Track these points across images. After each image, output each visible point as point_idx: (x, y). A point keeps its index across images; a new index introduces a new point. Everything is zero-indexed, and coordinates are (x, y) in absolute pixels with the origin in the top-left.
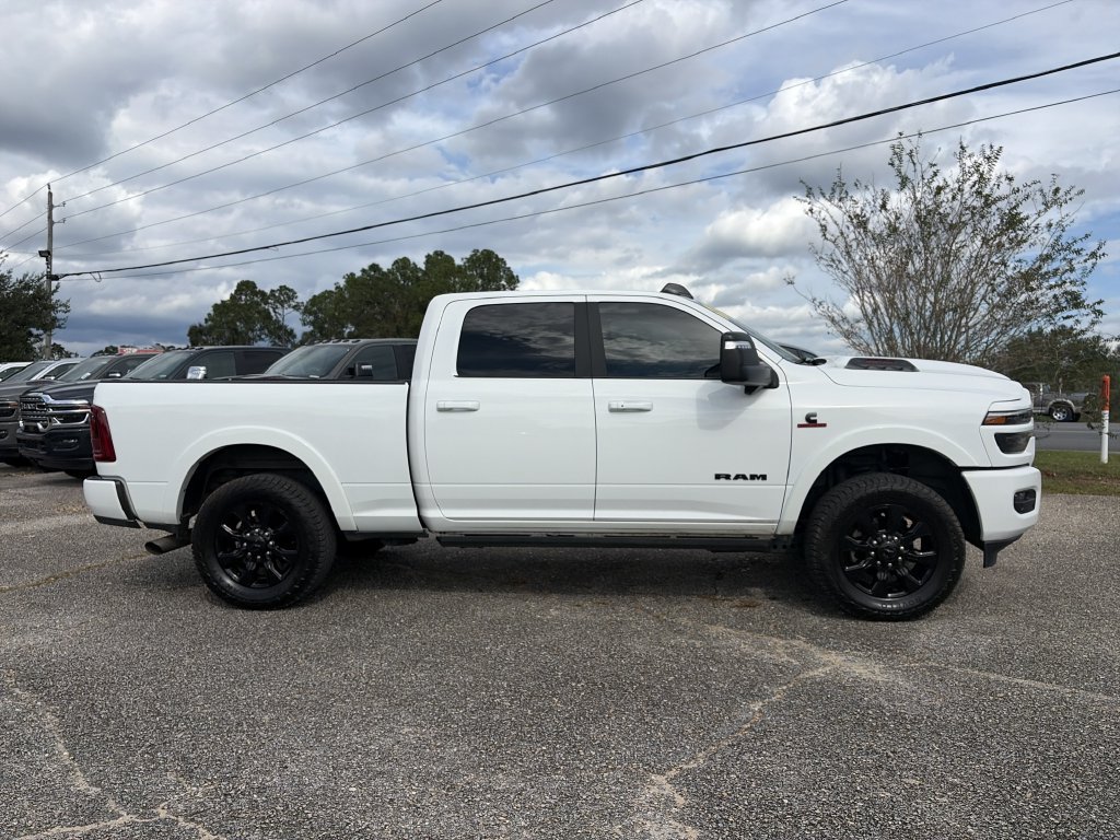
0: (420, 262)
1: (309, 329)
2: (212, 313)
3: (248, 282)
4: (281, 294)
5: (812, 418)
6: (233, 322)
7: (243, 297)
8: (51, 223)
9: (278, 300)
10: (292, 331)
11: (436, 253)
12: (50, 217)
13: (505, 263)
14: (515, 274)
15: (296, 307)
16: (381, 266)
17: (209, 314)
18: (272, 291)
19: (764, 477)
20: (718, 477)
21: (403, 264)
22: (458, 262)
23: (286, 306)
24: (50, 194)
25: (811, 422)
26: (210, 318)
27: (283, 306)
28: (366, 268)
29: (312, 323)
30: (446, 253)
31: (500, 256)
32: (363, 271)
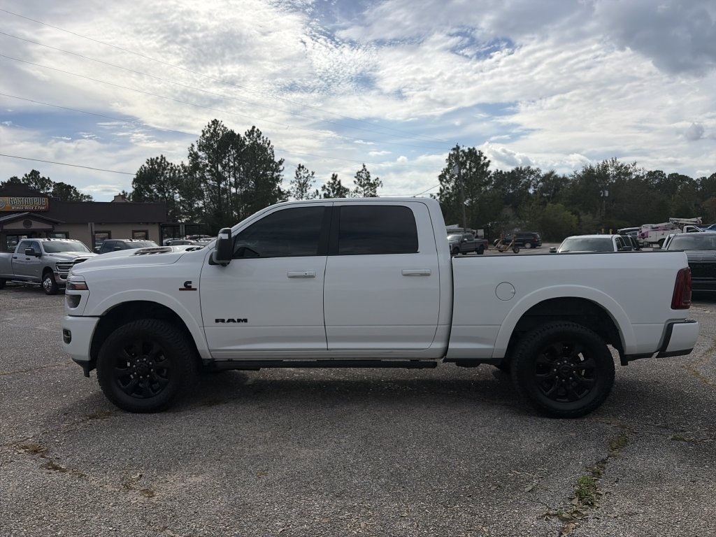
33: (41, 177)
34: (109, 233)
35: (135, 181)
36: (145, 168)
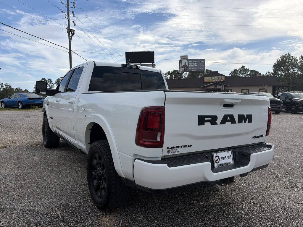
33: (245, 68)
34: (248, 90)
35: (274, 66)
36: (280, 60)
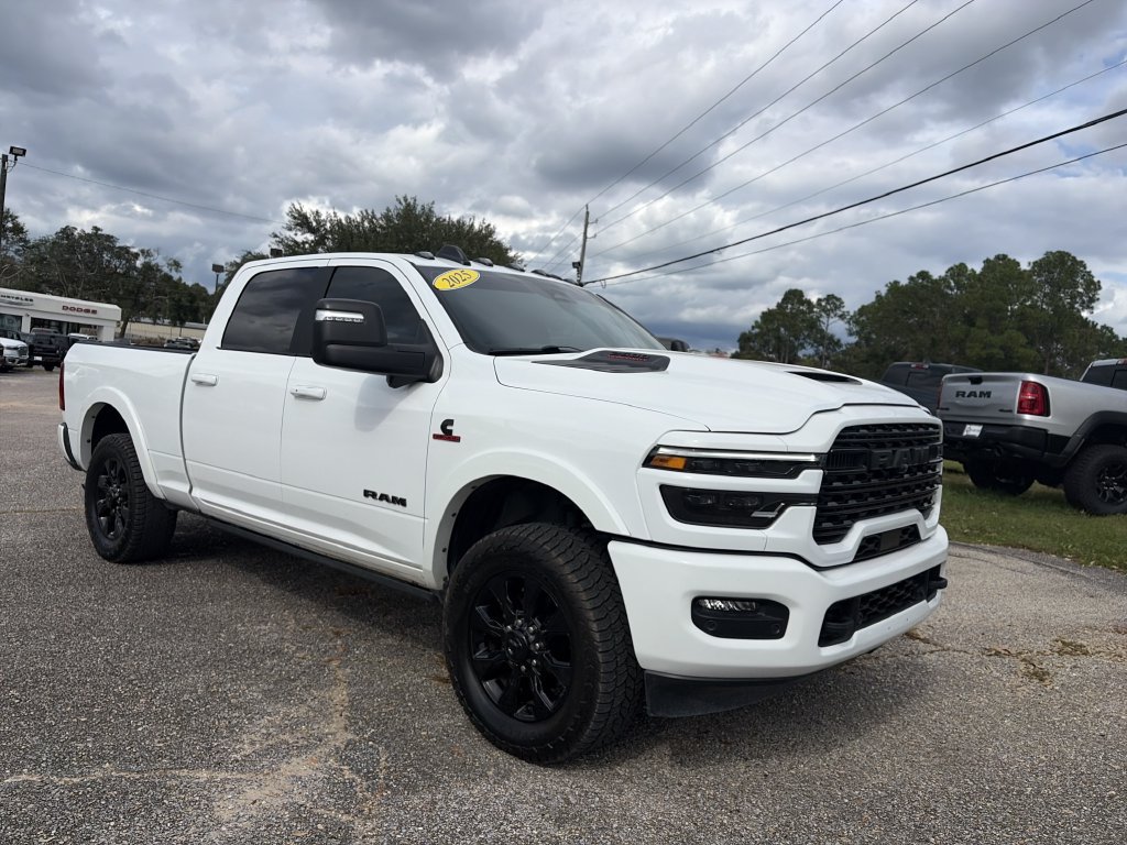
0: (978, 267)
1: (854, 339)
2: (759, 320)
3: (796, 291)
4: (828, 303)
5: (449, 428)
6: (778, 330)
7: (790, 306)
8: (585, 237)
9: (824, 310)
10: (839, 341)
11: (998, 257)
12: (585, 233)
13: (1085, 267)
14: (1096, 280)
15: (842, 317)
16: (931, 273)
17: (756, 322)
18: (819, 300)
19: (402, 502)
20: (366, 493)
21: (959, 271)
22: (1024, 266)
23: (832, 315)
24: (588, 213)
25: (447, 433)
26: (757, 325)
27: (828, 315)
28: (915, 275)
29: (857, 333)
30: (1011, 257)
31: (1079, 259)
32: (911, 279)
